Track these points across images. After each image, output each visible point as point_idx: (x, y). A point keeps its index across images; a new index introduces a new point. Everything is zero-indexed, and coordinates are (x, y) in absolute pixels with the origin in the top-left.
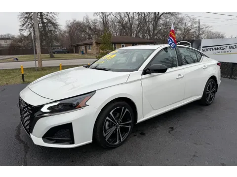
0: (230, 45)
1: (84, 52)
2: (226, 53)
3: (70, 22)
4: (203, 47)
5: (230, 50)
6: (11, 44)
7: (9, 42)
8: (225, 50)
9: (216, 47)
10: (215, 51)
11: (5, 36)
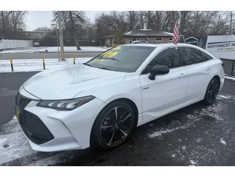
0: (233, 43)
1: (109, 45)
2: (229, 50)
3: (100, 15)
4: (209, 44)
5: (233, 47)
6: (46, 37)
7: (44, 35)
8: (228, 47)
9: (220, 44)
10: (219, 48)
11: (42, 28)
